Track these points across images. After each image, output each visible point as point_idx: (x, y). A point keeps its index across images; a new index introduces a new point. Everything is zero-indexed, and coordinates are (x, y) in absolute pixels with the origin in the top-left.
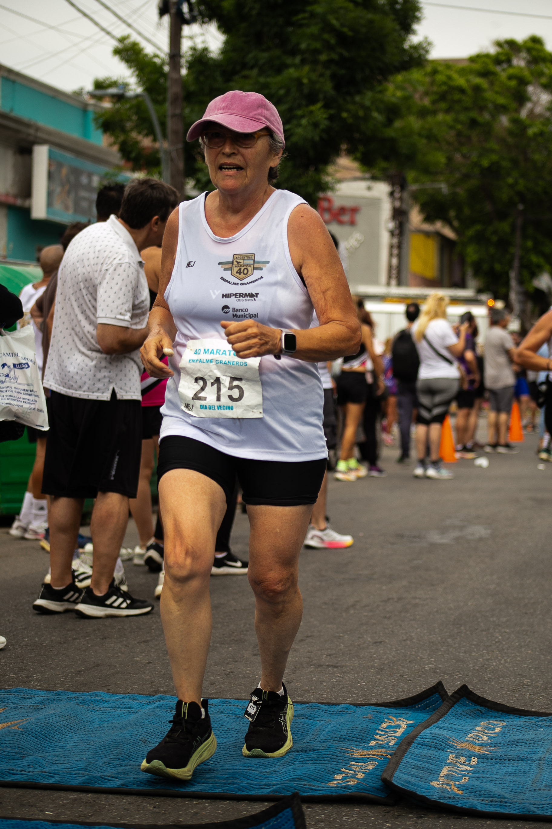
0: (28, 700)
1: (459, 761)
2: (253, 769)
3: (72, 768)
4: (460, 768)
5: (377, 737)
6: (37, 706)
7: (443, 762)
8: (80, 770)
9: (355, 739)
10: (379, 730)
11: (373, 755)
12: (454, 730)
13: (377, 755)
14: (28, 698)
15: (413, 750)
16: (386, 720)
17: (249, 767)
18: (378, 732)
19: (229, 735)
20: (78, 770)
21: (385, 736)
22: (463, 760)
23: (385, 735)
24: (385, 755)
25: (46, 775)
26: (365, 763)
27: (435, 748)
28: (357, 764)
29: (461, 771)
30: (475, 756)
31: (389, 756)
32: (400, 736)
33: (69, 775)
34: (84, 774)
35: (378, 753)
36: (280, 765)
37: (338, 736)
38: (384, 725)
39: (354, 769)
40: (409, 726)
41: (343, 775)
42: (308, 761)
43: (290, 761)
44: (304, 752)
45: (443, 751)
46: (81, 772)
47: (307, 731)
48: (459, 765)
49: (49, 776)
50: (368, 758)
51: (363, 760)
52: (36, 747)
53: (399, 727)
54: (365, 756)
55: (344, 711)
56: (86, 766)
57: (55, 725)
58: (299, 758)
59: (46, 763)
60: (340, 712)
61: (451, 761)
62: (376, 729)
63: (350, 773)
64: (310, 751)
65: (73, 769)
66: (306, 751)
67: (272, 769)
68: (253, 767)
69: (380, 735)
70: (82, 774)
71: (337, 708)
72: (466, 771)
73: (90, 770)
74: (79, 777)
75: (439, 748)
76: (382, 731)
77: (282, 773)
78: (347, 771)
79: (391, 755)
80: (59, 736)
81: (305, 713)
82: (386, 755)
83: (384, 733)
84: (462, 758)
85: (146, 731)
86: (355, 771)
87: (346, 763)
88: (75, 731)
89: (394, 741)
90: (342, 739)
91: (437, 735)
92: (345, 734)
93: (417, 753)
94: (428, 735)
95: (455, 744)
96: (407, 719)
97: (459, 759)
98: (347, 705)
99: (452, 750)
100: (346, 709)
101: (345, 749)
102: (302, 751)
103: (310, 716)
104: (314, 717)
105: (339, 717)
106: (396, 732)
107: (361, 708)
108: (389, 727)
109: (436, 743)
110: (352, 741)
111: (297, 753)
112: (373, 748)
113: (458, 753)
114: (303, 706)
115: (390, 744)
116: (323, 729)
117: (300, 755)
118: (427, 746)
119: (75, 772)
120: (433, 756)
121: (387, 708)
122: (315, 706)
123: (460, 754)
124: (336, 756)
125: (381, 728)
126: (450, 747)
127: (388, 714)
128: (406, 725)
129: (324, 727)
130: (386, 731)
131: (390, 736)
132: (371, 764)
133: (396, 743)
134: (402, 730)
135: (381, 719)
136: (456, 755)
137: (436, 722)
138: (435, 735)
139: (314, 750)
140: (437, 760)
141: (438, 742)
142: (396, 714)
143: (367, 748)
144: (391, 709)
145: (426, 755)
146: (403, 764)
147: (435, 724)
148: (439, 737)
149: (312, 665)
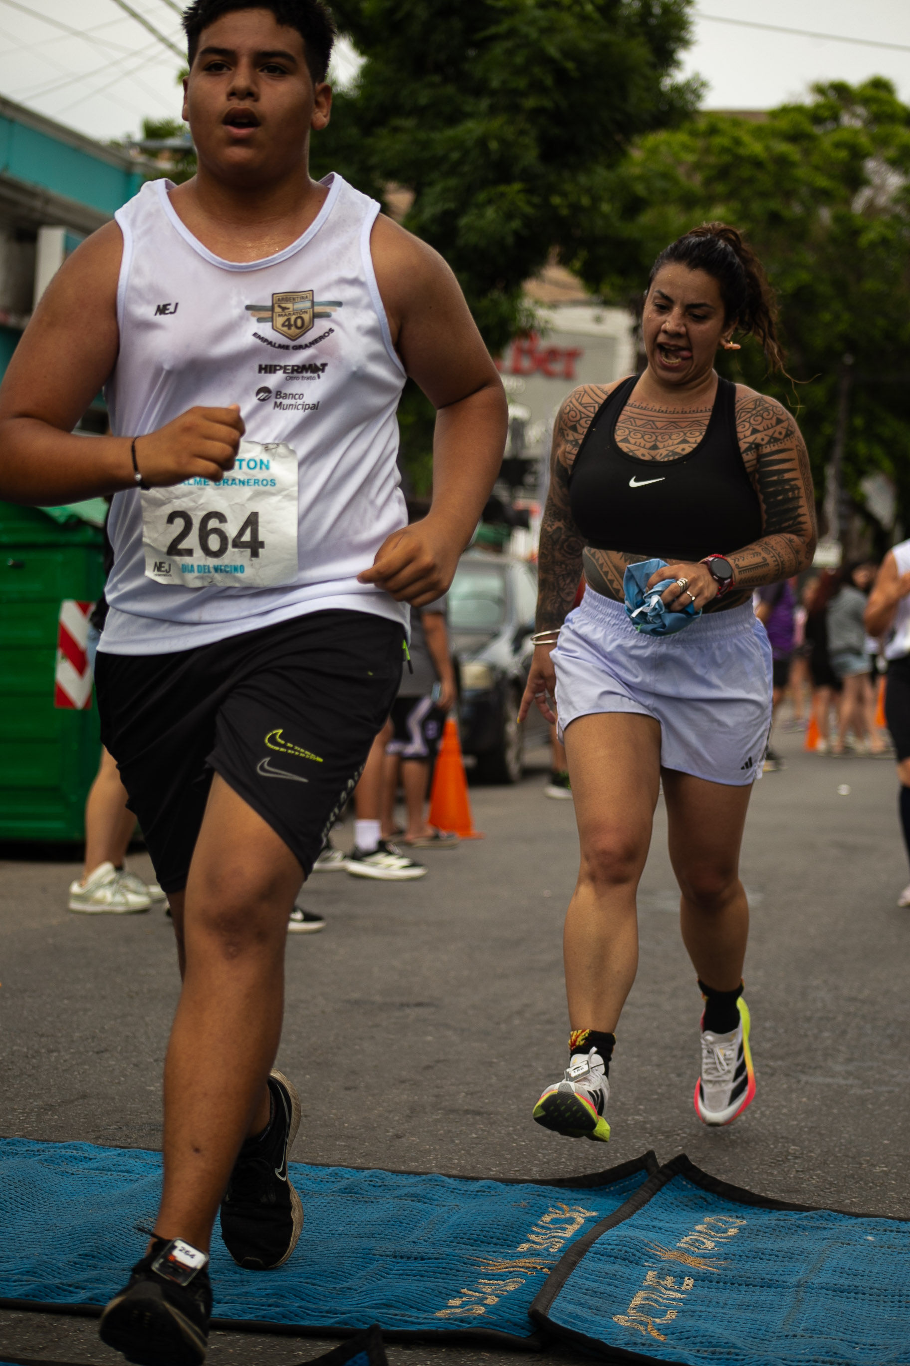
1: (662, 1282)
2: (314, 1281)
3: (12, 1270)
4: (665, 1294)
5: (533, 1237)
7: (636, 1284)
8: (23, 1275)
9: (494, 1240)
10: (537, 1225)
11: (521, 1268)
12: (658, 1231)
13: (527, 1268)
15: (587, 1263)
16: (550, 1209)
17: (307, 1278)
18: (535, 1229)
20: (22, 1274)
21: (545, 1237)
22: (670, 1281)
23: (546, 1234)
24: (539, 1267)
26: (503, 1281)
27: (624, 1259)
28: (491, 1282)
29: (667, 1299)
30: (691, 1276)
31: (546, 1270)
32: (571, 1237)
33: (5, 1283)
34: (29, 1281)
35: (528, 1265)
36: (361, 1278)
37: (466, 1236)
38: (547, 1218)
39: (484, 1290)
40: (588, 1220)
41: (464, 1299)
42: (409, 1275)
43: (379, 1273)
44: (405, 1260)
45: (637, 1263)
46: (25, 1278)
47: (416, 1223)
48: (664, 1291)
50: (511, 1272)
51: (502, 1276)
53: (571, 1221)
54: (506, 1270)
55: (484, 1192)
56: (36, 1268)
58: (395, 1268)
60: (478, 1191)
61: (650, 1282)
62: (531, 1224)
63: (476, 1296)
64: (416, 1259)
65: (13, 1272)
66: (409, 1258)
67: (346, 1285)
68: (314, 1279)
69: (537, 1234)
70: (26, 1281)
71: (475, 1186)
72: (673, 1300)
73: (41, 1275)
74: (21, 1285)
75: (631, 1259)
76: (542, 1227)
77: (361, 1292)
78: (471, 1292)
79: (549, 1269)
81: (418, 1192)
82: (541, 1268)
83: (544, 1231)
84: (668, 1278)
86: (484, 1293)
87: (471, 1281)
88: (28, 1207)
89: (559, 1245)
90: (472, 1241)
91: (628, 1239)
92: (478, 1232)
93: (593, 1269)
94: (614, 1238)
95: (658, 1253)
96: (588, 1210)
97: (664, 1279)
98: (492, 1182)
99: (653, 1263)
100: (489, 1187)
101: (475, 1258)
102: (402, 1257)
103: (425, 1197)
104: (431, 1199)
105: (475, 1200)
106: (564, 1229)
107: (513, 1188)
108: (554, 1221)
109: (626, 1252)
110: (489, 1244)
111: (394, 1260)
112: (522, 1255)
113: (662, 1269)
114: (418, 1178)
115: (551, 1250)
116: (443, 1220)
117: (398, 1263)
118: (610, 1256)
119: (16, 1278)
120: (620, 1273)
121: (557, 1189)
122: (436, 1181)
123: (665, 1271)
124: (458, 1271)
125: (540, 1222)
126: (650, 1258)
127: (557, 1199)
128: (585, 1218)
129: (446, 1217)
130: (549, 1229)
131: (554, 1237)
132: (513, 1282)
133: (562, 1249)
134: (576, 1227)
135: (544, 1207)
136: (659, 1273)
137: (629, 1216)
138: (625, 1239)
139: (423, 1259)
140: (625, 1280)
141: (629, 1250)
142: (570, 1199)
143: (512, 1256)
144: (563, 1191)
145: (608, 1272)
146: (569, 1287)
147: (627, 1221)
148: (632, 1241)
149: (440, 1109)
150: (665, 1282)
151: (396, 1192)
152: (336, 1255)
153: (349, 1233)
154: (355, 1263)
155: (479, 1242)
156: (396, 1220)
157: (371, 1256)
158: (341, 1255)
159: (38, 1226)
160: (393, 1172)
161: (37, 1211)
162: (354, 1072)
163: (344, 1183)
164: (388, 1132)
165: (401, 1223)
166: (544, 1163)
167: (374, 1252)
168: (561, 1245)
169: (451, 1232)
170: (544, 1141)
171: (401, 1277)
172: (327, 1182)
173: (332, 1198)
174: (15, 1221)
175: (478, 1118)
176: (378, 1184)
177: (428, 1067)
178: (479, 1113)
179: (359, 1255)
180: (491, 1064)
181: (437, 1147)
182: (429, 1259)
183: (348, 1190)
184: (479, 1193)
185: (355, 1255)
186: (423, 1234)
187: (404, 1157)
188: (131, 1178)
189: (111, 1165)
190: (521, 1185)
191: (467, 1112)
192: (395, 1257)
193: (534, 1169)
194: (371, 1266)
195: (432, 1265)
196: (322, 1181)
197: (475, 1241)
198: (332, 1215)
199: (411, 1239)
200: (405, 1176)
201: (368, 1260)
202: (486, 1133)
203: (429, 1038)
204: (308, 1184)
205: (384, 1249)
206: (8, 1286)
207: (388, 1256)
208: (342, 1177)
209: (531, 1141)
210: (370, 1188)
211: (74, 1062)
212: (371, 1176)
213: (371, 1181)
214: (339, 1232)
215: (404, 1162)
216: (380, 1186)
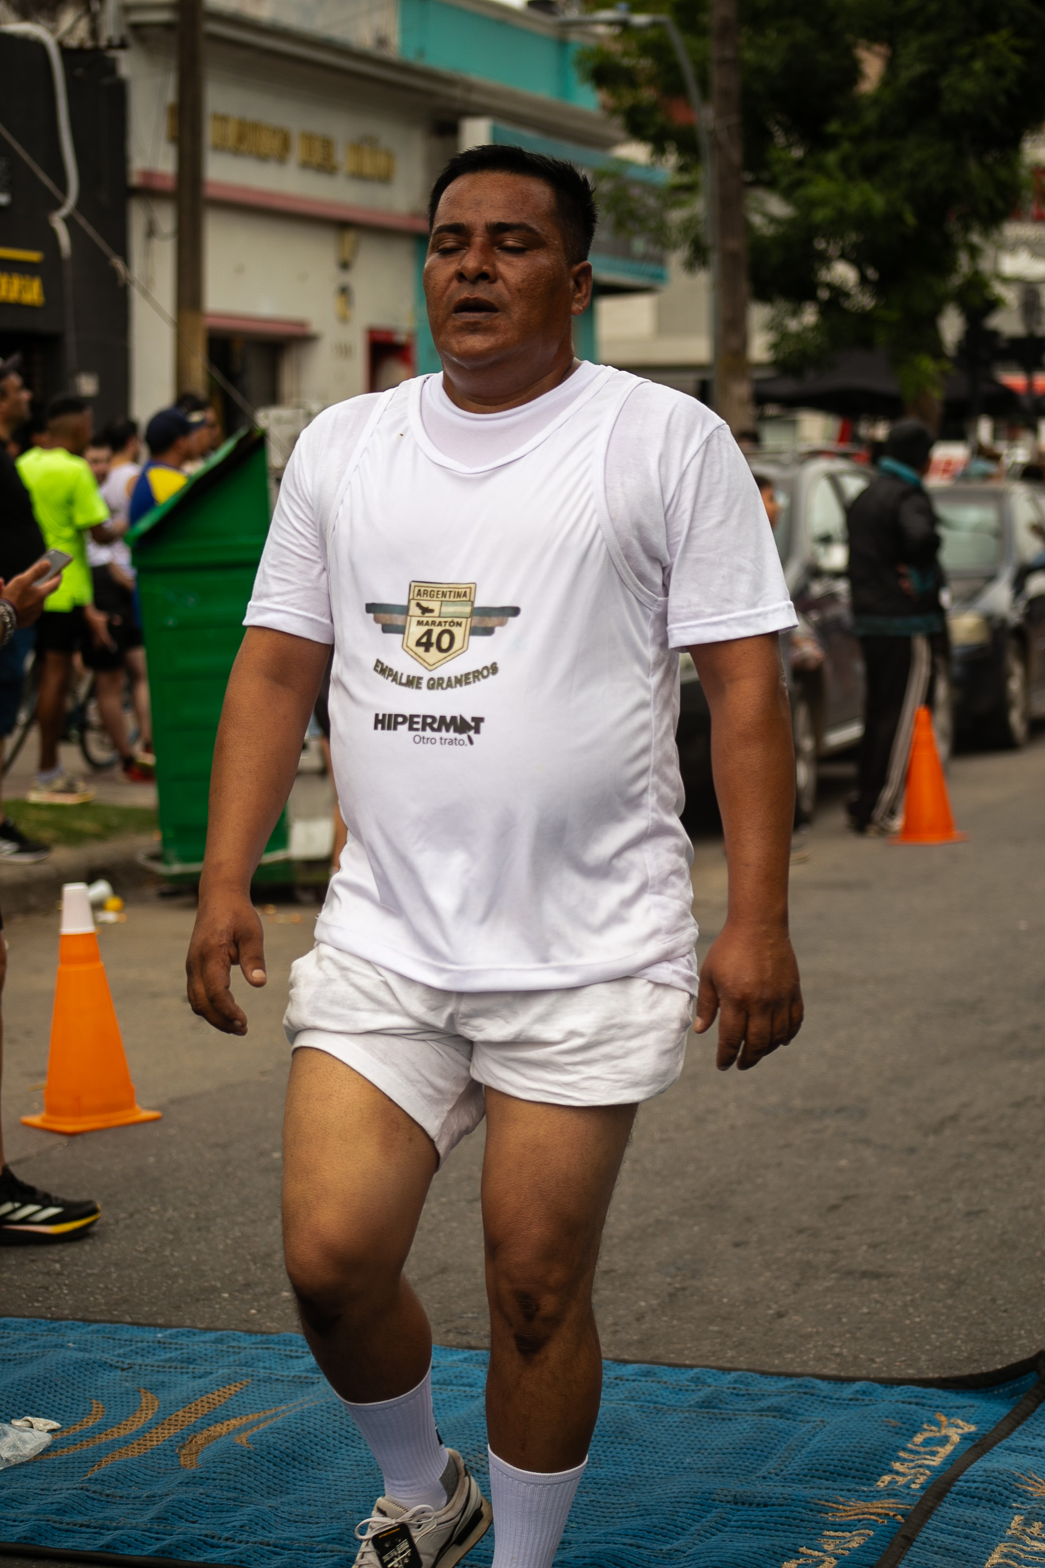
0: (295, 1362)
1: (1028, 1531)
3: (319, 1537)
4: (1028, 1546)
5: (897, 1466)
6: (306, 1378)
7: (995, 1534)
8: (329, 1543)
9: (853, 1472)
10: (904, 1449)
11: (872, 1514)
12: (1038, 1453)
13: (879, 1515)
14: (297, 1357)
15: (947, 1509)
16: (924, 1424)
18: (902, 1454)
19: (628, 1455)
21: (912, 1465)
22: (1037, 1528)
23: (912, 1461)
24: (891, 1514)
25: (268, 1551)
26: (850, 1532)
27: (989, 1501)
28: (836, 1534)
29: (1030, 1553)
31: (899, 1517)
32: (939, 1466)
34: (333, 1551)
35: (880, 1511)
36: (693, 1534)
37: (821, 1468)
38: (919, 1439)
39: (825, 1546)
40: (964, 1438)
41: (801, 1560)
42: (748, 1528)
44: (746, 1507)
45: (1004, 1505)
46: (330, 1547)
47: (772, 1448)
48: (1028, 1541)
49: (272, 1552)
50: (860, 1521)
51: (850, 1526)
52: (270, 1484)
53: (945, 1440)
54: (856, 1517)
55: (857, 1400)
57: (317, 1433)
58: (734, 1518)
59: (278, 1519)
60: (851, 1400)
61: (1014, 1532)
62: (898, 1448)
63: (816, 1556)
64: (758, 1505)
65: (318, 1539)
66: (751, 1504)
69: (903, 1461)
70: (331, 1551)
71: (848, 1391)
72: (1036, 1553)
73: (348, 1542)
74: (324, 1557)
75: (998, 1500)
76: (911, 1451)
78: (810, 1551)
79: (903, 1516)
80: (319, 1454)
81: (783, 1405)
82: (895, 1515)
83: (911, 1457)
84: (1036, 1524)
85: (476, 1448)
87: (815, 1534)
88: (353, 1441)
89: (922, 1479)
90: (828, 1474)
91: (996, 1474)
92: (836, 1462)
93: (951, 1516)
94: (980, 1473)
95: (1030, 1489)
96: (968, 1422)
97: (1031, 1525)
98: (868, 1383)
99: (1022, 1503)
100: (864, 1392)
101: (823, 1502)
102: (743, 1504)
103: (788, 1411)
104: (796, 1414)
105: (845, 1412)
106: (933, 1453)
107: (893, 1391)
108: (927, 1442)
109: (992, 1491)
110: (846, 1476)
111: (734, 1507)
112: (878, 1495)
113: (1029, 1513)
114: (789, 1382)
115: (913, 1486)
116: (802, 1444)
117: (739, 1510)
118: (973, 1497)
119: (319, 1547)
120: (981, 1521)
121: (940, 1392)
122: (806, 1387)
123: (1032, 1516)
124: (802, 1520)
125: (910, 1446)
126: (1020, 1496)
127: (937, 1407)
128: (961, 1435)
129: (806, 1440)
130: (918, 1453)
131: (920, 1466)
132: (860, 1535)
133: (924, 1485)
134: (949, 1448)
135: (917, 1424)
136: (1026, 1519)
137: (1007, 1434)
138: (993, 1474)
139: (766, 1506)
140: (986, 1529)
141: (995, 1488)
142: (951, 1408)
143: (867, 1496)
144: (946, 1394)
145: (968, 1520)
146: (919, 1544)
147: (1004, 1442)
148: (1001, 1476)
149: (834, 1272)
150: (1032, 1530)
151: (759, 1403)
152: (673, 1500)
153: (694, 1466)
154: (691, 1511)
155: (835, 1475)
156: (750, 1446)
157: (710, 1501)
158: (678, 1499)
159: (360, 1468)
160: (763, 1373)
161: (362, 1446)
162: (749, 1220)
163: (706, 1391)
164: (769, 1307)
165: (755, 1450)
166: (936, 1348)
167: (714, 1496)
168: (925, 1477)
169: (807, 1462)
170: (943, 1314)
171: (739, 1530)
172: (687, 1390)
173: (687, 1414)
174: (337, 1461)
175: (875, 1283)
176: (741, 1393)
177: (834, 1208)
178: (876, 1276)
179: (697, 1500)
180: (906, 1198)
181: (821, 1329)
182: (773, 1505)
183: (706, 1404)
184: (852, 1403)
185: (692, 1500)
186: (776, 1465)
187: (781, 1345)
188: (472, 1394)
189: (452, 1378)
190: (902, 1387)
191: (864, 1274)
192: (736, 1503)
193: (924, 1357)
194: (709, 1515)
195: (774, 1514)
196: (680, 1390)
197: (832, 1473)
198: (682, 1440)
199: (760, 1474)
200: (775, 1378)
201: (705, 1508)
202: (879, 1306)
203: (843, 1163)
204: (665, 1394)
205: (725, 1492)
206: (311, 1557)
207: (728, 1502)
208: (704, 1383)
209: (927, 1316)
210: (731, 1398)
211: (442, 1217)
212: (736, 1382)
213: (734, 1388)
214: (685, 1465)
215: (779, 1353)
216: (743, 1395)
